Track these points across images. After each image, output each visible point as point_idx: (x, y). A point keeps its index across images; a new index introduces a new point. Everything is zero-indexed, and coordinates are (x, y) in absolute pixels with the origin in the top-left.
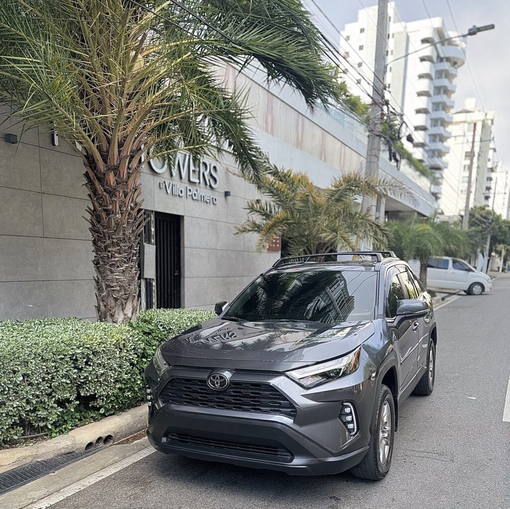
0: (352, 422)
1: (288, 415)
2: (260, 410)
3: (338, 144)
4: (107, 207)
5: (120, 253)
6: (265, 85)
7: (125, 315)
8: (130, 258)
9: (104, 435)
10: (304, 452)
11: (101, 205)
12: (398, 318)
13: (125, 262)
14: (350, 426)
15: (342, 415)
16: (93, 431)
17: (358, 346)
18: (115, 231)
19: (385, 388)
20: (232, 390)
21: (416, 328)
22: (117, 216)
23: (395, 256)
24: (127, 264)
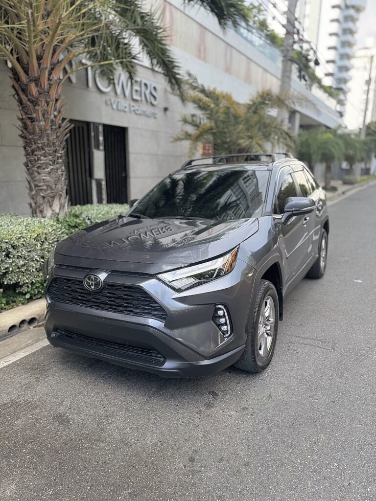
0: (226, 324)
1: (159, 318)
2: (132, 311)
3: (261, 70)
4: (31, 115)
5: (45, 157)
6: (182, 8)
7: (53, 211)
8: (55, 161)
9: (28, 318)
10: (174, 356)
11: (26, 114)
12: (286, 215)
13: (50, 165)
14: (224, 328)
15: (215, 317)
16: (17, 315)
17: (237, 246)
18: (40, 137)
19: (267, 283)
20: (107, 291)
21: (306, 223)
22: (41, 123)
23: (292, 157)
24: (52, 166)
